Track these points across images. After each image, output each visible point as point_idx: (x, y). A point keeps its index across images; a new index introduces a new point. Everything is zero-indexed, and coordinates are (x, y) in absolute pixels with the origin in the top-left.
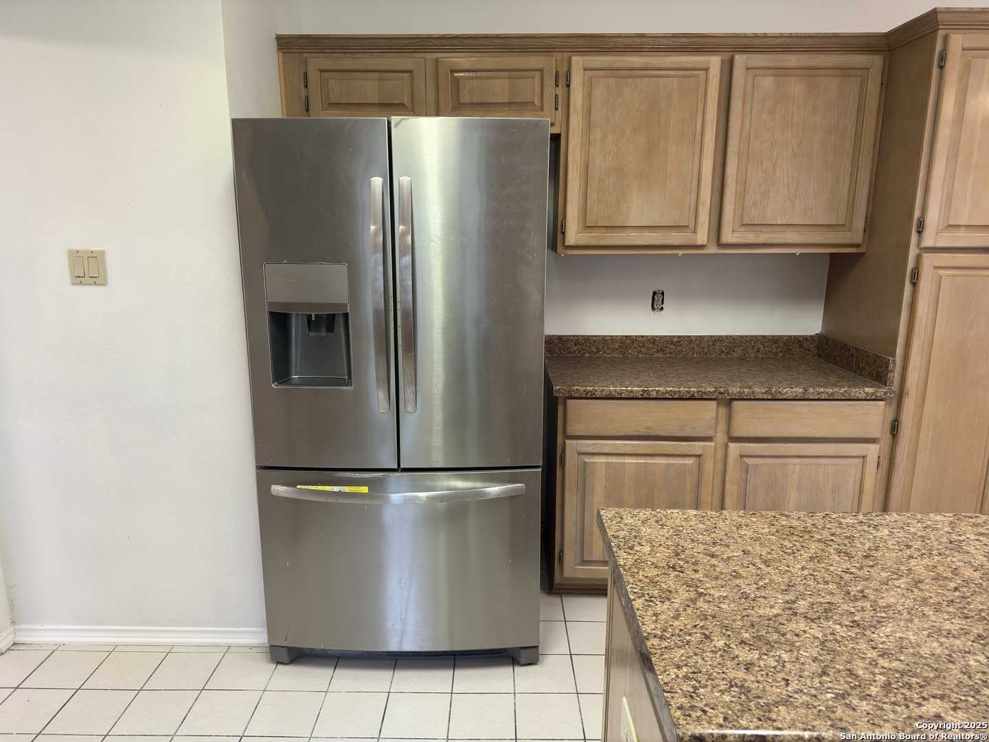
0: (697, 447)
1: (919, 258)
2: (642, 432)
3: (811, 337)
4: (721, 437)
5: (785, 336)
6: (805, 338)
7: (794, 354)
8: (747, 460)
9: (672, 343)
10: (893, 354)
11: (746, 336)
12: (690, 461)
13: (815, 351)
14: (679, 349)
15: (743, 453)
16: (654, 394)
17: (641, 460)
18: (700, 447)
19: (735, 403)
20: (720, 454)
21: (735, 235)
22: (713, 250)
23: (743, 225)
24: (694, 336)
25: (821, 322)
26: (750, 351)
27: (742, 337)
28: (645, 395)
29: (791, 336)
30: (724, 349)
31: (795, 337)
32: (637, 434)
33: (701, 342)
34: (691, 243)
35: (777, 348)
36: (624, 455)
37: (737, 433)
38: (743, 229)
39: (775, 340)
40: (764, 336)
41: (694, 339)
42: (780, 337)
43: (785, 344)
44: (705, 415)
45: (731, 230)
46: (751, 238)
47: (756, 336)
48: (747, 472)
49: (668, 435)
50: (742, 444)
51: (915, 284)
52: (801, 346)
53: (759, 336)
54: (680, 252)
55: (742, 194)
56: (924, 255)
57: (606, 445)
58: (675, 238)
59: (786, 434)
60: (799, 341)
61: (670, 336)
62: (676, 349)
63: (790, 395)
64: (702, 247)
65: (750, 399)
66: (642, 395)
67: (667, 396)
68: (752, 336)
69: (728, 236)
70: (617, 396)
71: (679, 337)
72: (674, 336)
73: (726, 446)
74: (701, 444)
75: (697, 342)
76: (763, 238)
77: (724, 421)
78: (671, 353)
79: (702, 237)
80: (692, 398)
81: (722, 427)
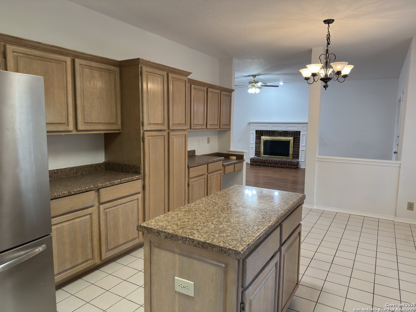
0: (89, 210)
1: (143, 133)
2: (69, 210)
3: (103, 163)
4: (97, 204)
5: (94, 164)
6: (101, 164)
7: (98, 170)
8: (106, 210)
9: (54, 173)
10: (141, 164)
11: (82, 166)
12: (88, 217)
13: (104, 168)
14: (57, 175)
15: (105, 208)
16: (73, 193)
17: (70, 222)
18: (91, 210)
19: (101, 190)
20: (97, 211)
21: (83, 127)
22: (75, 132)
23: (85, 123)
24: (62, 169)
25: (104, 158)
26: (84, 171)
27: (80, 166)
28: (70, 194)
29: (96, 164)
30: (74, 172)
31: (98, 164)
32: (67, 211)
33: (66, 171)
34: (68, 130)
35: (93, 169)
36: (63, 222)
37: (102, 201)
38: (85, 124)
39: (91, 166)
40: (87, 165)
41: (63, 170)
42: (93, 165)
43: (95, 167)
44: (90, 197)
45: (81, 125)
46: (88, 128)
47: (85, 166)
48: (107, 215)
49: (79, 208)
50: (104, 205)
51: (143, 142)
52: (100, 167)
53: (86, 165)
54: (63, 134)
55: (83, 111)
56: (145, 132)
57: (55, 220)
58: (61, 128)
59: (117, 197)
60: (99, 165)
61: (53, 170)
62: (56, 175)
63: (117, 183)
64: (71, 131)
65: (105, 187)
66: (68, 194)
67: (78, 192)
68: (83, 166)
69: (80, 127)
70: (58, 197)
71: (57, 170)
72: (55, 170)
73: (99, 207)
74: (91, 208)
75: (64, 171)
76: (92, 128)
77: (97, 198)
78: (54, 177)
79: (71, 127)
80: (87, 191)
81: (97, 200)
